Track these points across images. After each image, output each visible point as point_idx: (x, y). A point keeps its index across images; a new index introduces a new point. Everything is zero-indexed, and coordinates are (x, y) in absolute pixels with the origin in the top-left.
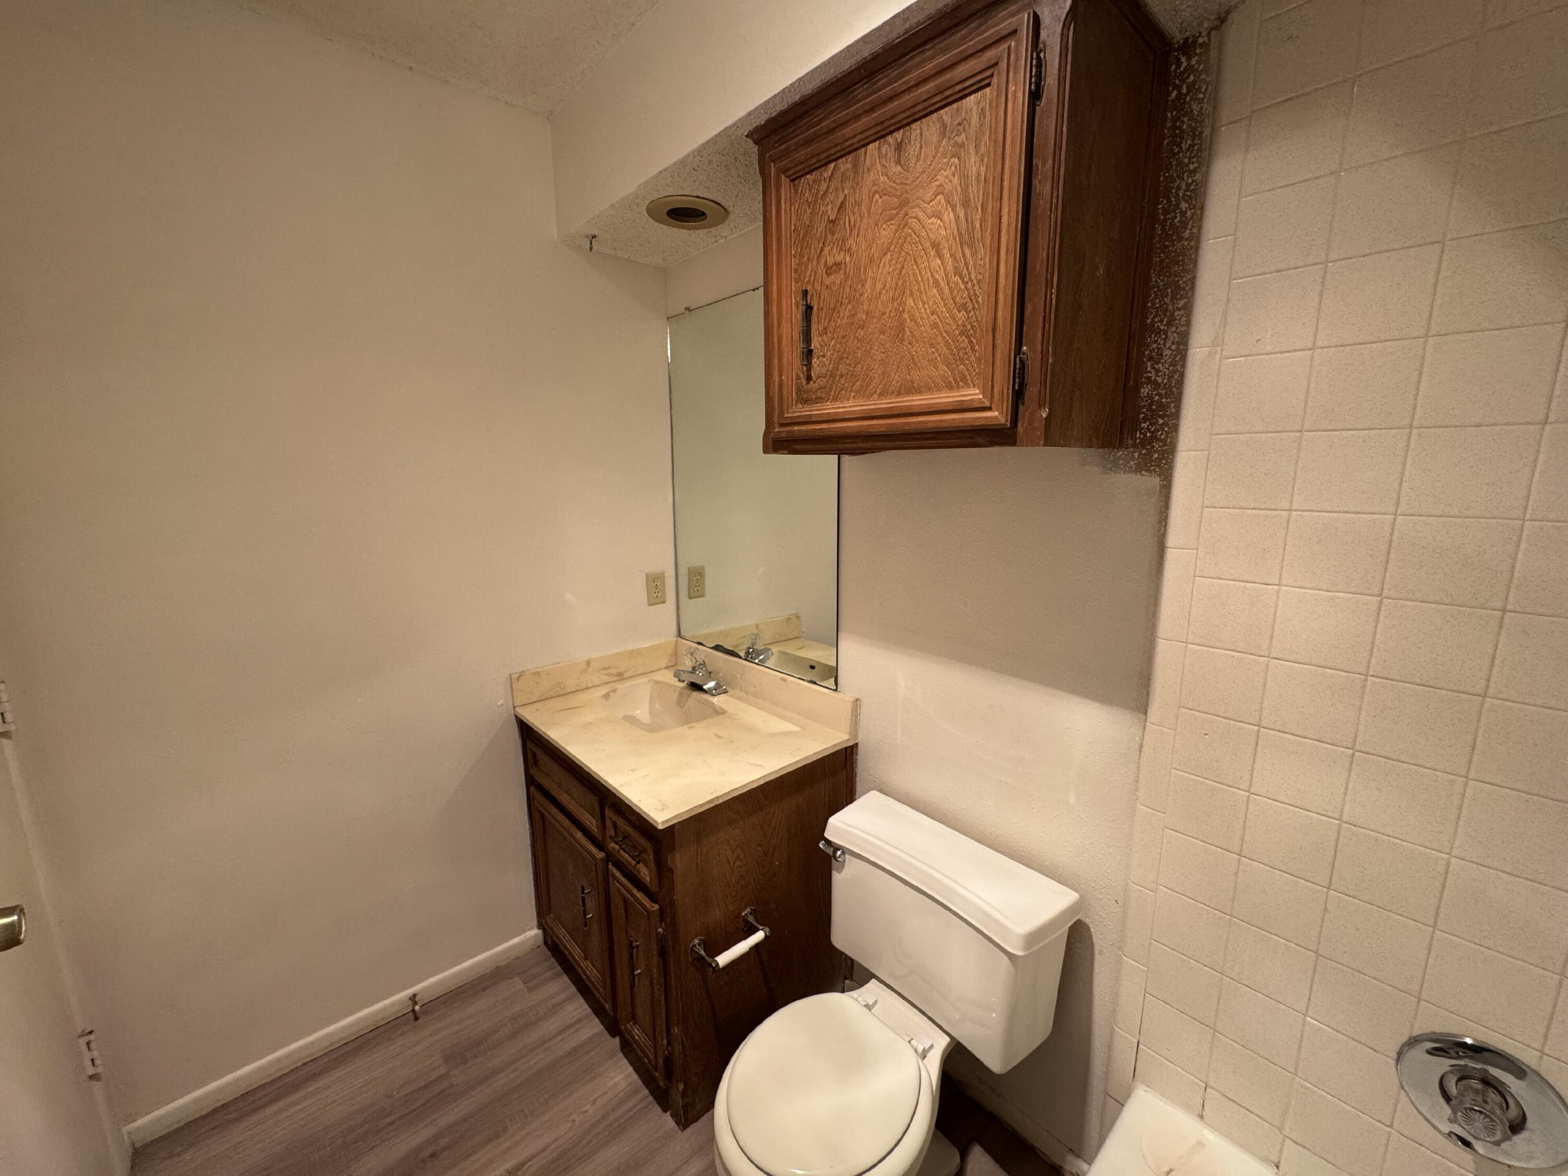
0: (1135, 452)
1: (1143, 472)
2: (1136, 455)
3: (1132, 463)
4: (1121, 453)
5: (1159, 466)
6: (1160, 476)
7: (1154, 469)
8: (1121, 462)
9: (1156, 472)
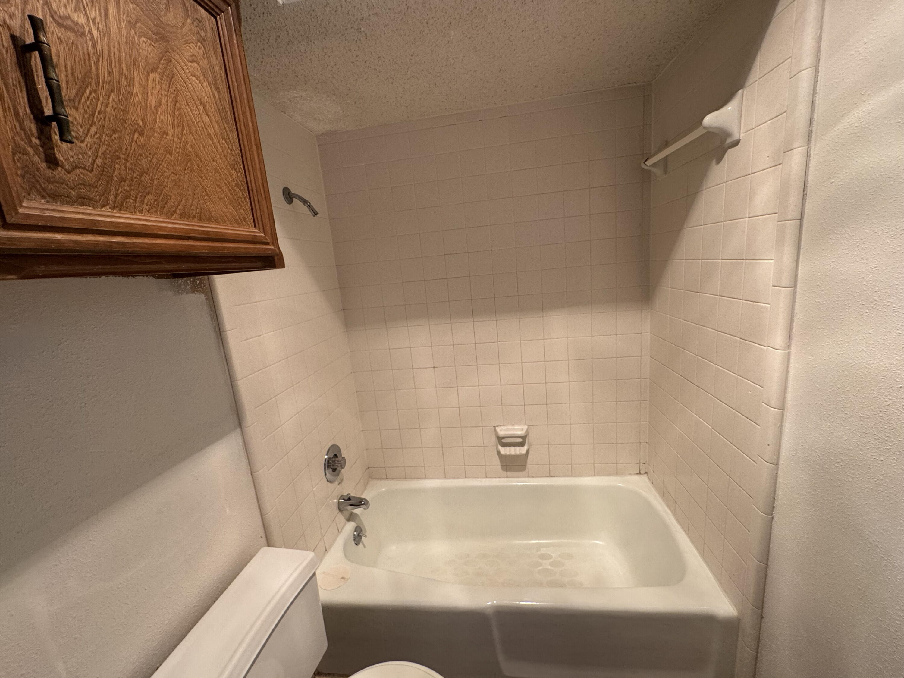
0: (187, 280)
1: (196, 292)
2: (189, 282)
3: (188, 287)
4: (180, 281)
5: (201, 287)
6: (203, 293)
7: (200, 290)
8: (182, 287)
9: (201, 291)
